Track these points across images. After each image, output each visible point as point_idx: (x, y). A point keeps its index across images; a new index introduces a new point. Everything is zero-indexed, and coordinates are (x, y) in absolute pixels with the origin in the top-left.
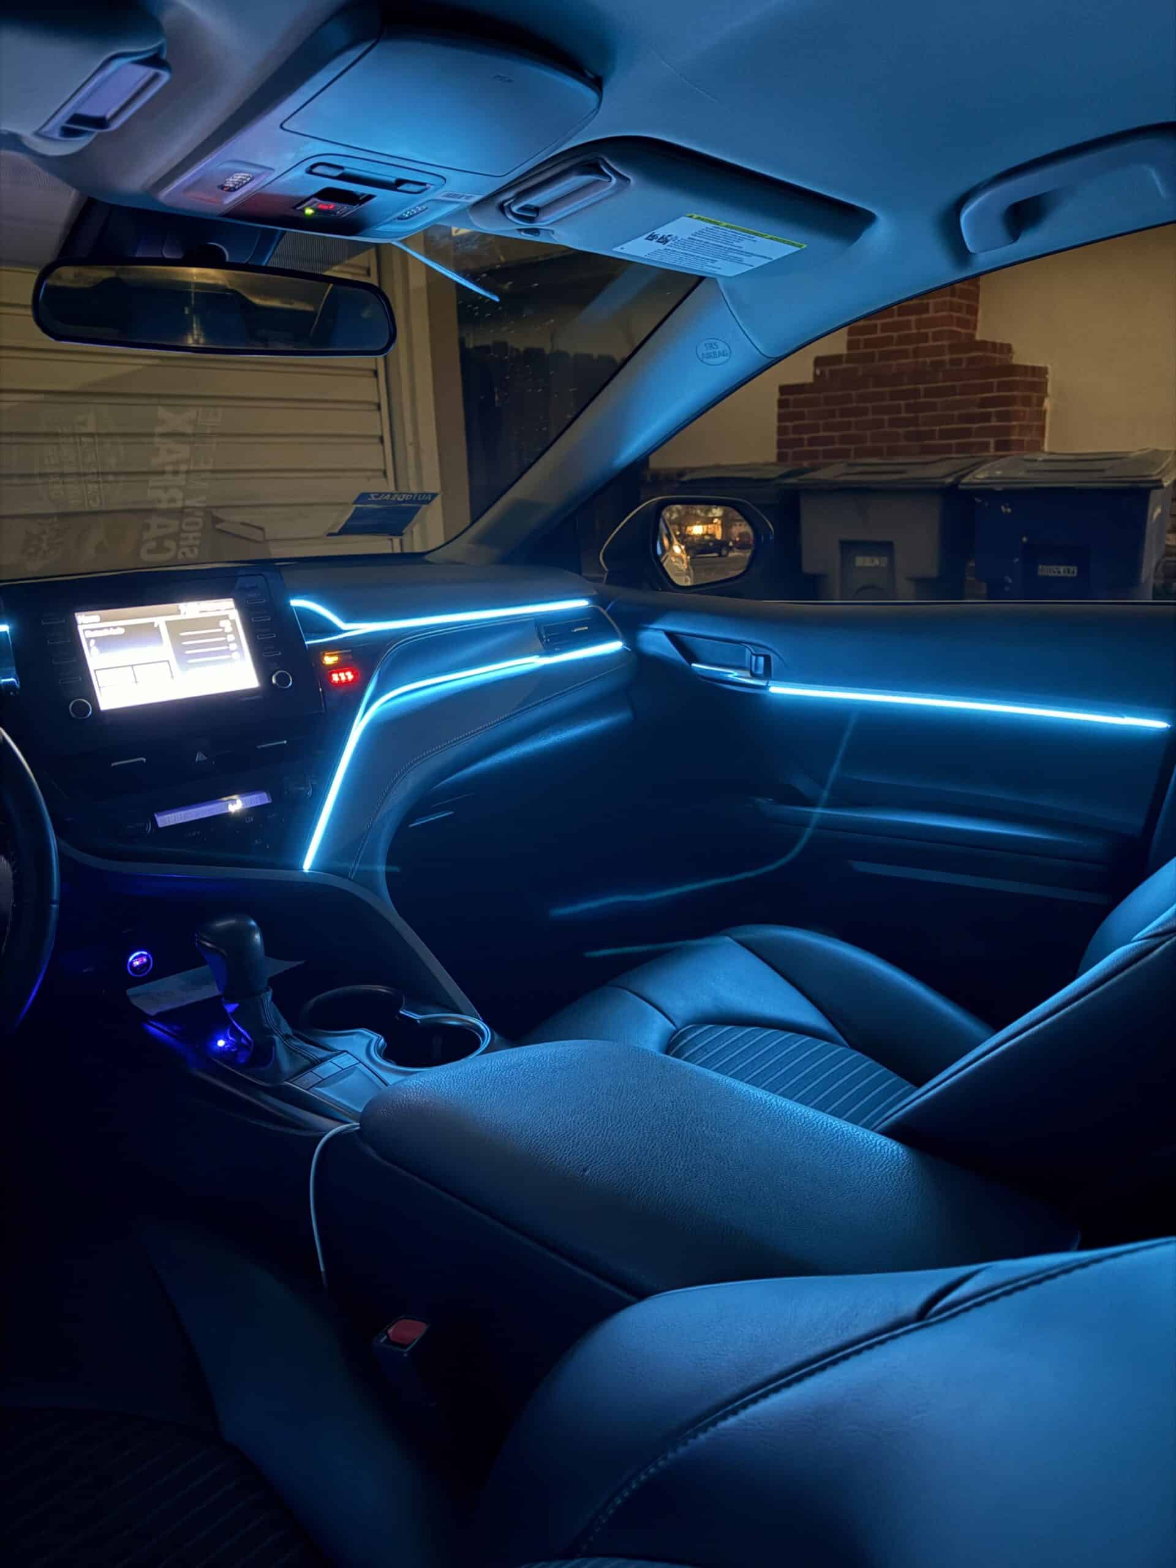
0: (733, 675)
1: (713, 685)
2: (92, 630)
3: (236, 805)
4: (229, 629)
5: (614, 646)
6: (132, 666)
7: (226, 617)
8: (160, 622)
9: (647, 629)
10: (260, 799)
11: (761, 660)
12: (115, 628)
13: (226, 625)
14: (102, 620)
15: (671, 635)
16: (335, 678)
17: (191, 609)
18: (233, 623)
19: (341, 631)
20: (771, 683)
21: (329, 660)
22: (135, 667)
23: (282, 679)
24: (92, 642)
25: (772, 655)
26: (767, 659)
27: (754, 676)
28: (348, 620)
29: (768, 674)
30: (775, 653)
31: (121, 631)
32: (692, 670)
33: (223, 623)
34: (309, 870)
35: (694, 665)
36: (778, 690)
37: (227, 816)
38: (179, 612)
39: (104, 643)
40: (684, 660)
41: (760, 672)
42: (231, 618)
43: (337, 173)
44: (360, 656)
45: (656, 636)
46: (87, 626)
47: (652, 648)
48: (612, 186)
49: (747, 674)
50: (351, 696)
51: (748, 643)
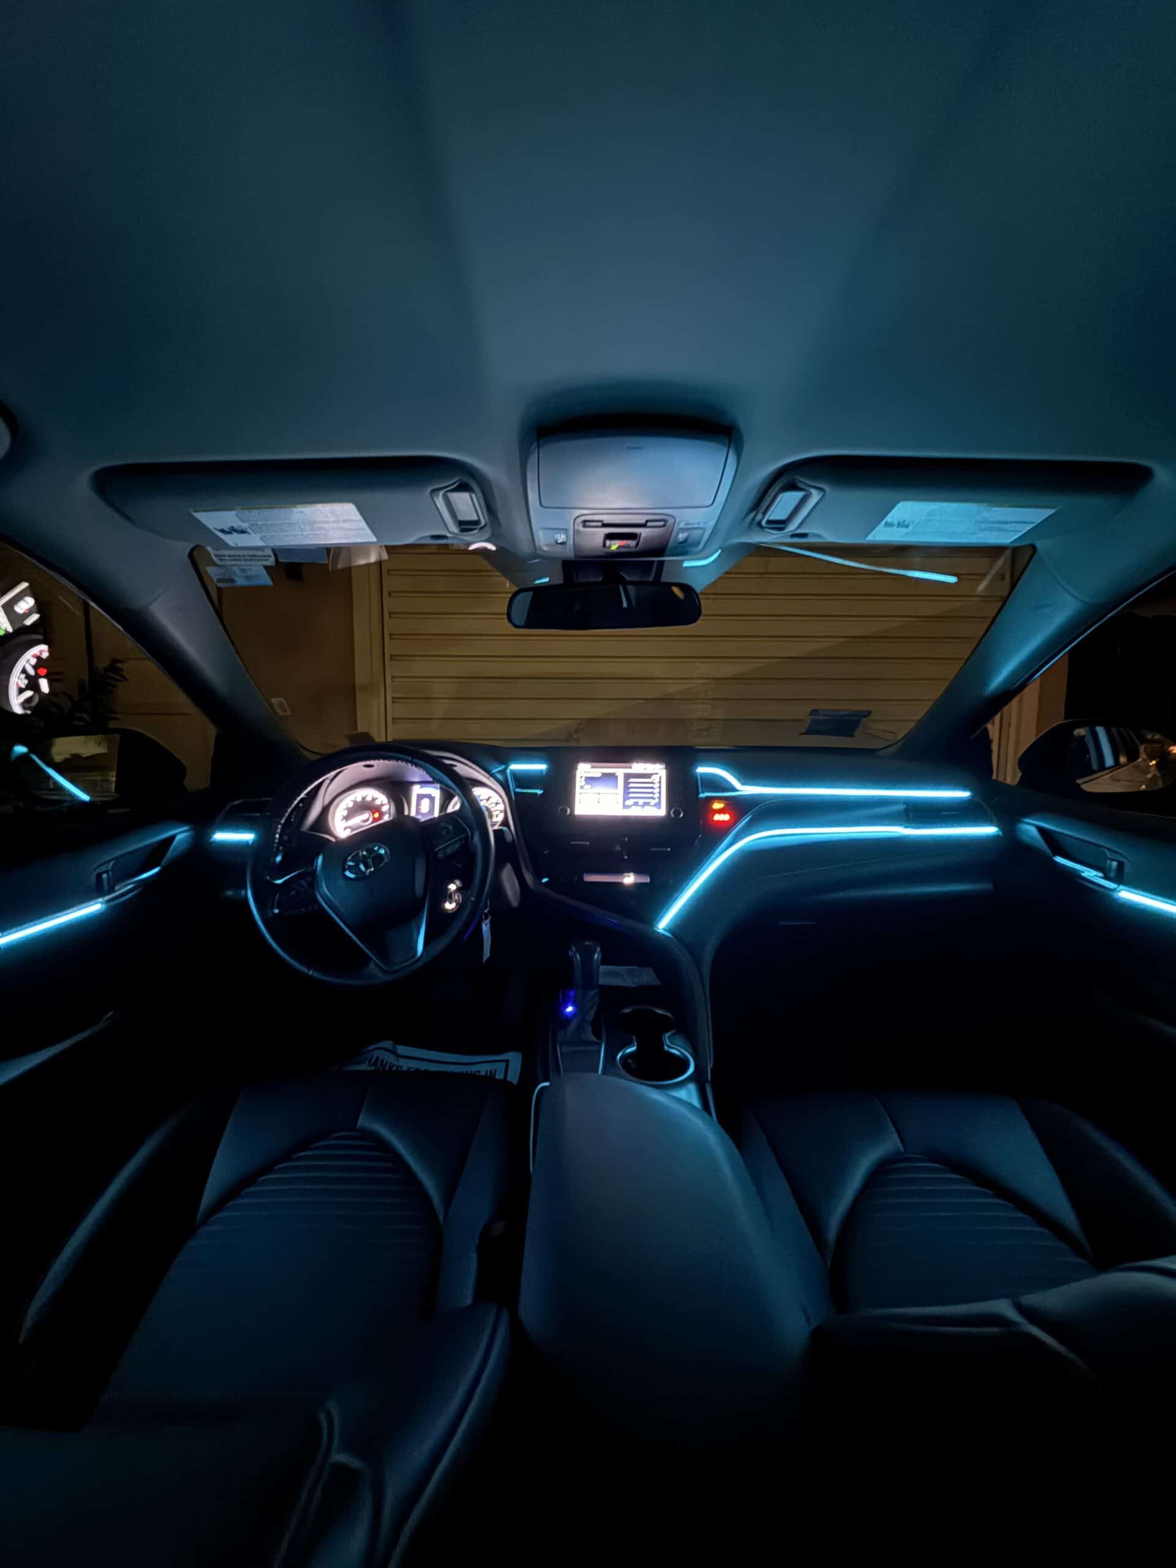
0: (1089, 874)
1: (1072, 880)
2: (585, 772)
3: (629, 879)
4: (658, 781)
5: (989, 830)
6: (598, 793)
7: (657, 774)
8: (620, 771)
9: (1022, 822)
10: (646, 879)
11: (1115, 864)
12: (596, 772)
13: (656, 778)
14: (592, 767)
15: (1041, 830)
16: (717, 817)
17: (638, 767)
18: (661, 777)
19: (737, 791)
20: (1121, 887)
21: (717, 806)
22: (600, 795)
23: (677, 813)
24: (583, 779)
25: (1126, 862)
26: (1121, 865)
27: (1106, 877)
28: (743, 784)
29: (1120, 877)
30: (1127, 859)
31: (600, 775)
32: (1052, 858)
33: (654, 776)
34: (664, 929)
35: (1059, 859)
36: (1127, 895)
37: (621, 884)
38: (630, 768)
39: (590, 780)
40: (1049, 851)
41: (1112, 875)
42: (660, 774)
43: (600, 524)
44: (740, 807)
45: (1030, 829)
46: (584, 770)
47: (1025, 839)
48: (816, 496)
49: (1101, 875)
50: (723, 830)
51: (1106, 848)
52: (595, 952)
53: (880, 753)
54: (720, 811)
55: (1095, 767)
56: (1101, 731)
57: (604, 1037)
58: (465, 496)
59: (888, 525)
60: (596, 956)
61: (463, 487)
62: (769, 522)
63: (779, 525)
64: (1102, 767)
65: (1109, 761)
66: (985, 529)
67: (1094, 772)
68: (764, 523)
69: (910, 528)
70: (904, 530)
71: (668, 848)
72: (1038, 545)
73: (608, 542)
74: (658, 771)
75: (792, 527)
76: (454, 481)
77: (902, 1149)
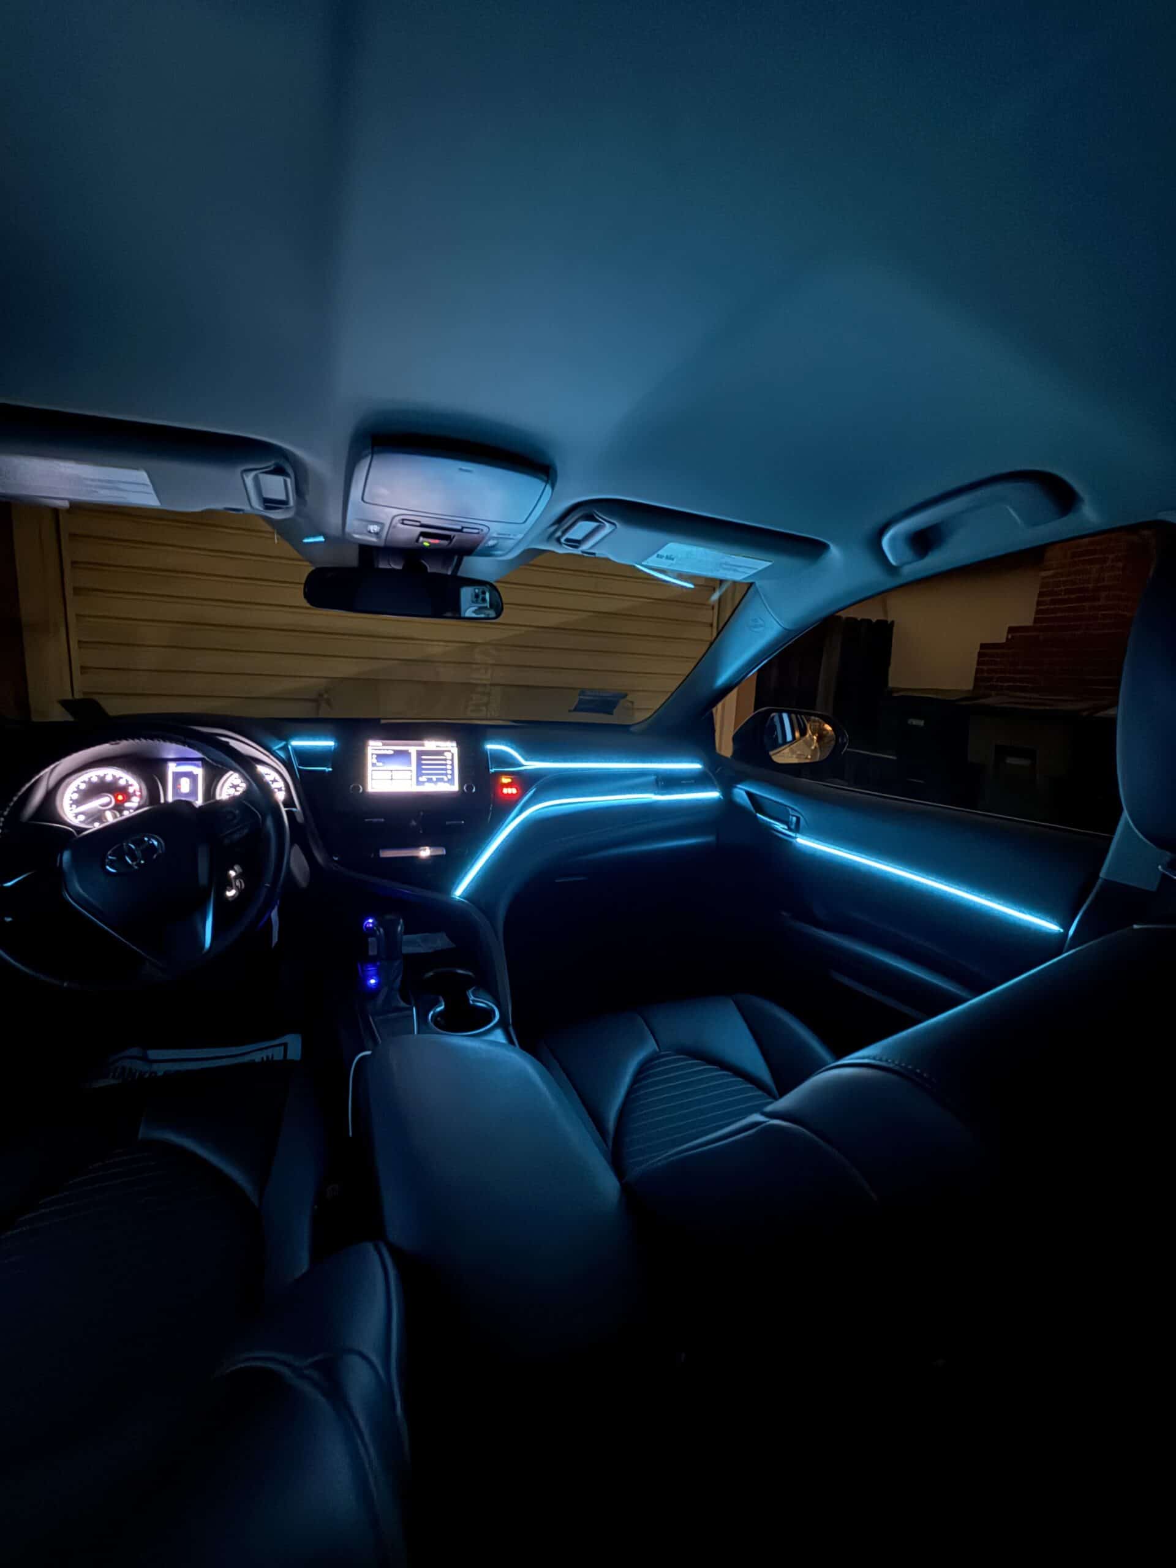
0: (780, 826)
1: (768, 831)
2: (376, 750)
3: (425, 853)
4: (450, 758)
5: (714, 795)
6: (392, 771)
7: (449, 751)
8: (413, 749)
9: (736, 787)
10: (441, 851)
11: (794, 819)
12: (388, 750)
13: (448, 755)
14: (384, 745)
15: (749, 794)
16: (506, 791)
17: (430, 745)
18: (453, 755)
19: (523, 765)
20: (798, 835)
21: (505, 780)
22: (393, 772)
23: (469, 788)
24: (375, 756)
25: (801, 818)
26: (798, 819)
27: (790, 829)
28: (526, 760)
29: (797, 829)
30: (803, 816)
31: (392, 752)
32: (756, 816)
33: (446, 754)
34: (459, 897)
35: (758, 815)
36: (803, 841)
37: (417, 858)
38: (423, 745)
39: (380, 757)
40: (754, 811)
41: (793, 827)
42: (452, 751)
43: (418, 524)
44: (526, 781)
45: (741, 793)
46: (374, 747)
47: (738, 800)
48: (608, 528)
49: (786, 827)
50: (512, 802)
51: (789, 807)
52: (399, 923)
53: (632, 729)
54: (508, 785)
55: (780, 740)
56: (785, 716)
57: (413, 1002)
58: (278, 480)
59: (658, 556)
60: (399, 928)
61: (279, 471)
62: (568, 540)
63: (575, 543)
64: (785, 742)
65: (789, 738)
66: (725, 569)
67: (779, 746)
68: (563, 540)
69: (675, 560)
70: (671, 561)
71: (461, 820)
72: (758, 583)
73: (421, 539)
74: (450, 748)
75: (585, 547)
76: (271, 464)
77: (658, 1050)
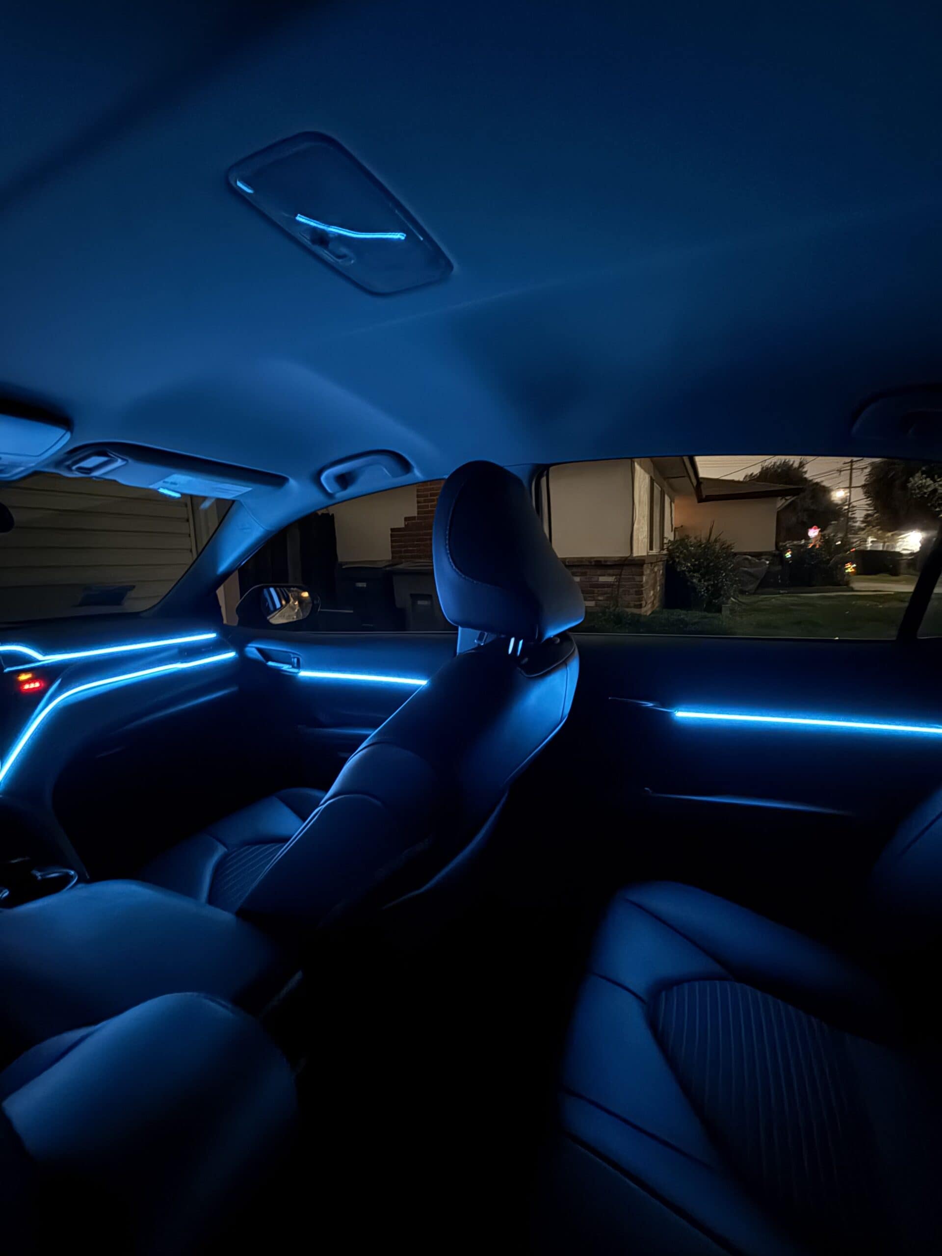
0: (285, 667)
1: (278, 672)
5: (231, 655)
9: (248, 647)
15: (259, 650)
16: (27, 687)
19: (41, 661)
20: (300, 671)
21: (23, 677)
25: (301, 658)
26: (298, 659)
27: (293, 667)
28: (44, 655)
29: (299, 666)
32: (267, 664)
35: (270, 663)
36: (304, 674)
40: (265, 661)
41: (296, 665)
44: (47, 674)
45: (252, 650)
47: (250, 655)
48: (120, 462)
49: (291, 666)
50: (36, 698)
53: (143, 614)
54: (28, 681)
55: (272, 608)
56: (272, 590)
59: (164, 482)
62: (79, 468)
63: (86, 470)
64: (275, 609)
65: (278, 605)
66: (218, 492)
67: (273, 612)
68: (74, 468)
69: (178, 485)
70: (175, 486)
72: (242, 501)
75: (97, 473)
77: (226, 851)
